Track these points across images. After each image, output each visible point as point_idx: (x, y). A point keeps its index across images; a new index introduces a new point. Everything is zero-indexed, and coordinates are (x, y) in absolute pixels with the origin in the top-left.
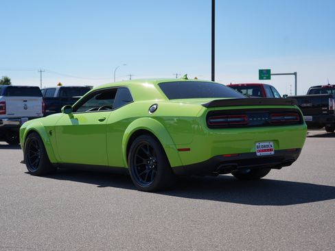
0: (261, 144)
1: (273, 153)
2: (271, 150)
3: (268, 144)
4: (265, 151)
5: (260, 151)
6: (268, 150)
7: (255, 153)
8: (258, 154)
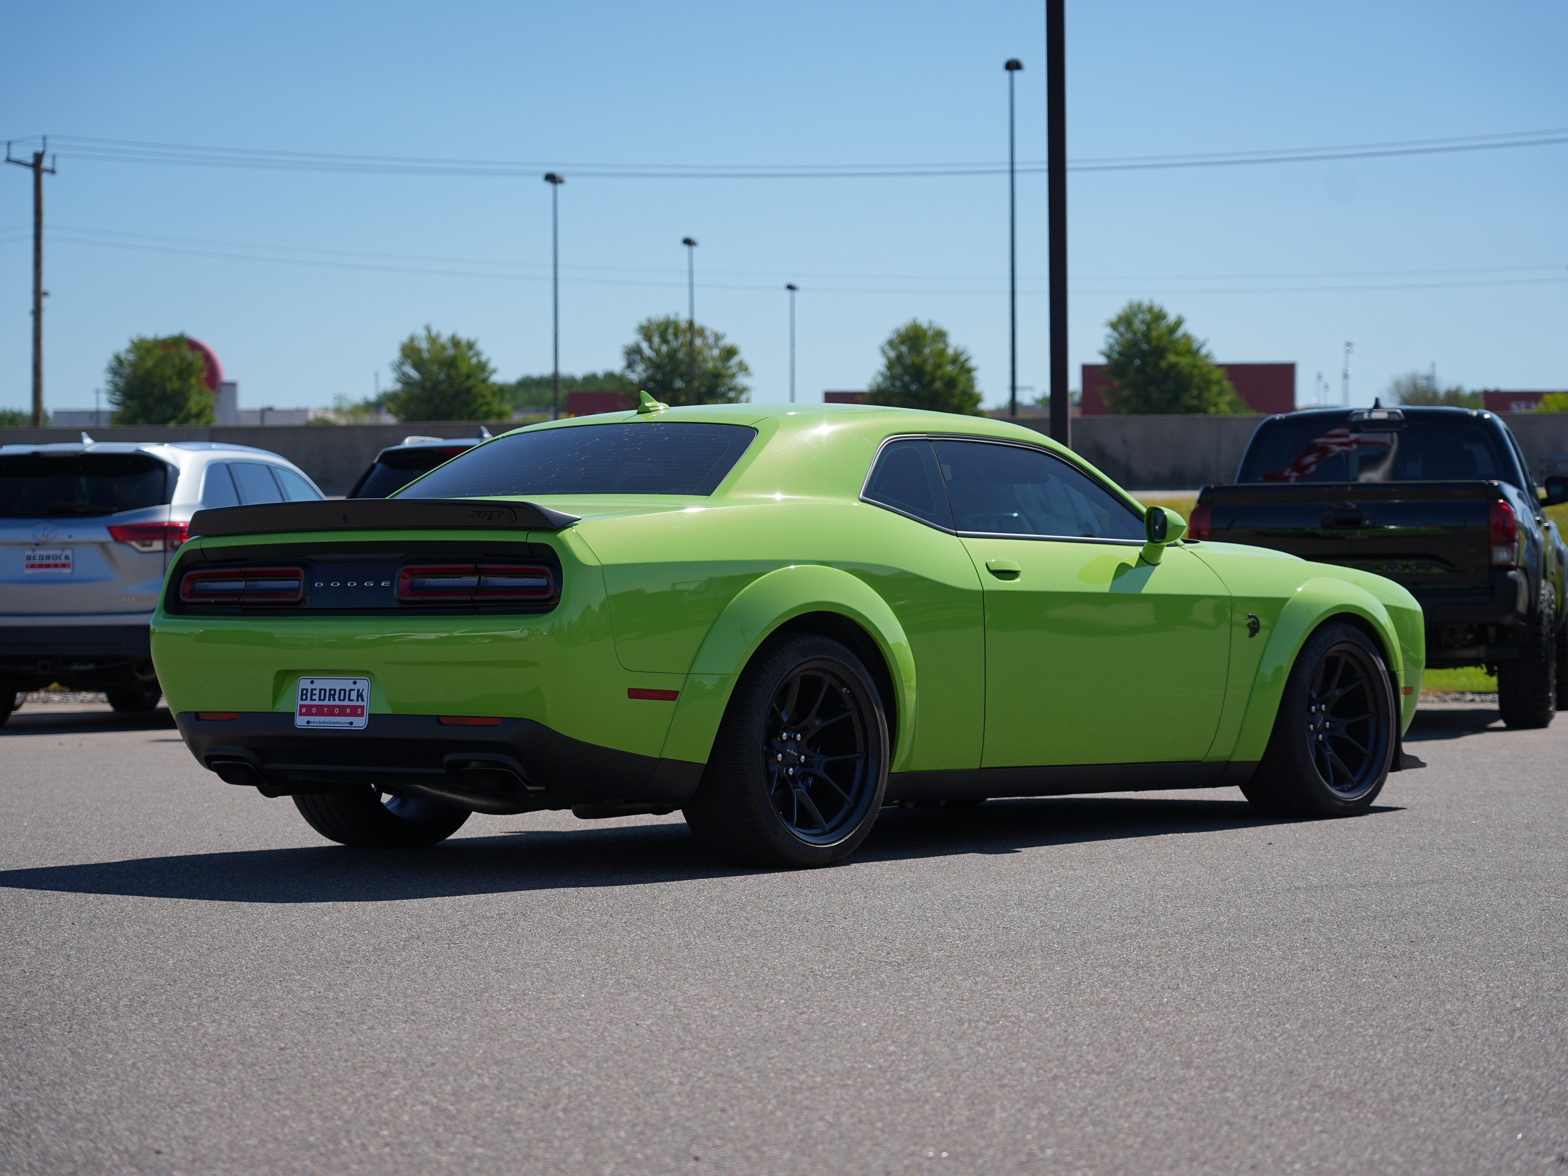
0: (320, 684)
1: (360, 723)
2: (355, 711)
3: (347, 684)
4: (331, 711)
5: (308, 711)
6: (342, 711)
7: (292, 715)
8: (301, 721)
